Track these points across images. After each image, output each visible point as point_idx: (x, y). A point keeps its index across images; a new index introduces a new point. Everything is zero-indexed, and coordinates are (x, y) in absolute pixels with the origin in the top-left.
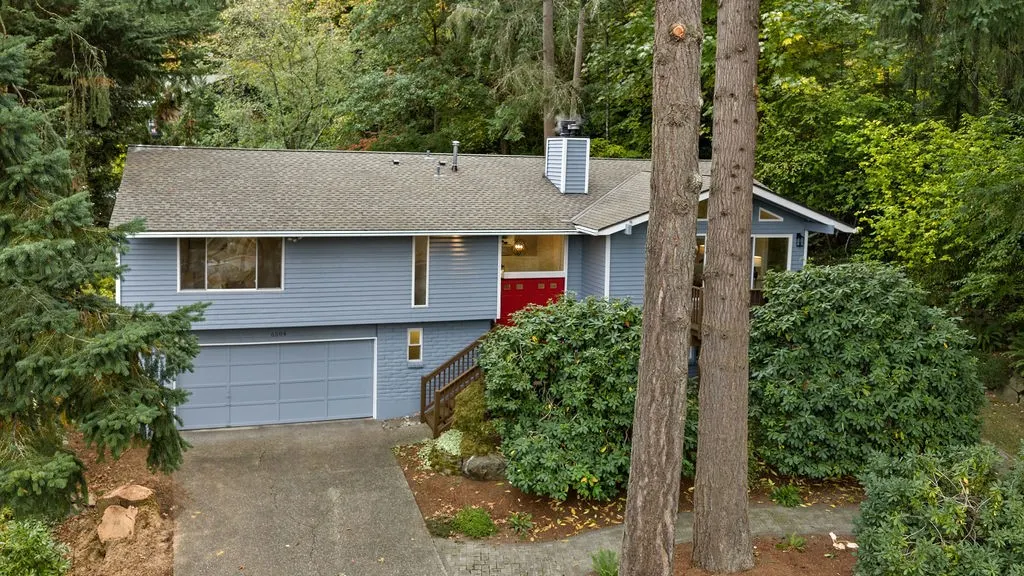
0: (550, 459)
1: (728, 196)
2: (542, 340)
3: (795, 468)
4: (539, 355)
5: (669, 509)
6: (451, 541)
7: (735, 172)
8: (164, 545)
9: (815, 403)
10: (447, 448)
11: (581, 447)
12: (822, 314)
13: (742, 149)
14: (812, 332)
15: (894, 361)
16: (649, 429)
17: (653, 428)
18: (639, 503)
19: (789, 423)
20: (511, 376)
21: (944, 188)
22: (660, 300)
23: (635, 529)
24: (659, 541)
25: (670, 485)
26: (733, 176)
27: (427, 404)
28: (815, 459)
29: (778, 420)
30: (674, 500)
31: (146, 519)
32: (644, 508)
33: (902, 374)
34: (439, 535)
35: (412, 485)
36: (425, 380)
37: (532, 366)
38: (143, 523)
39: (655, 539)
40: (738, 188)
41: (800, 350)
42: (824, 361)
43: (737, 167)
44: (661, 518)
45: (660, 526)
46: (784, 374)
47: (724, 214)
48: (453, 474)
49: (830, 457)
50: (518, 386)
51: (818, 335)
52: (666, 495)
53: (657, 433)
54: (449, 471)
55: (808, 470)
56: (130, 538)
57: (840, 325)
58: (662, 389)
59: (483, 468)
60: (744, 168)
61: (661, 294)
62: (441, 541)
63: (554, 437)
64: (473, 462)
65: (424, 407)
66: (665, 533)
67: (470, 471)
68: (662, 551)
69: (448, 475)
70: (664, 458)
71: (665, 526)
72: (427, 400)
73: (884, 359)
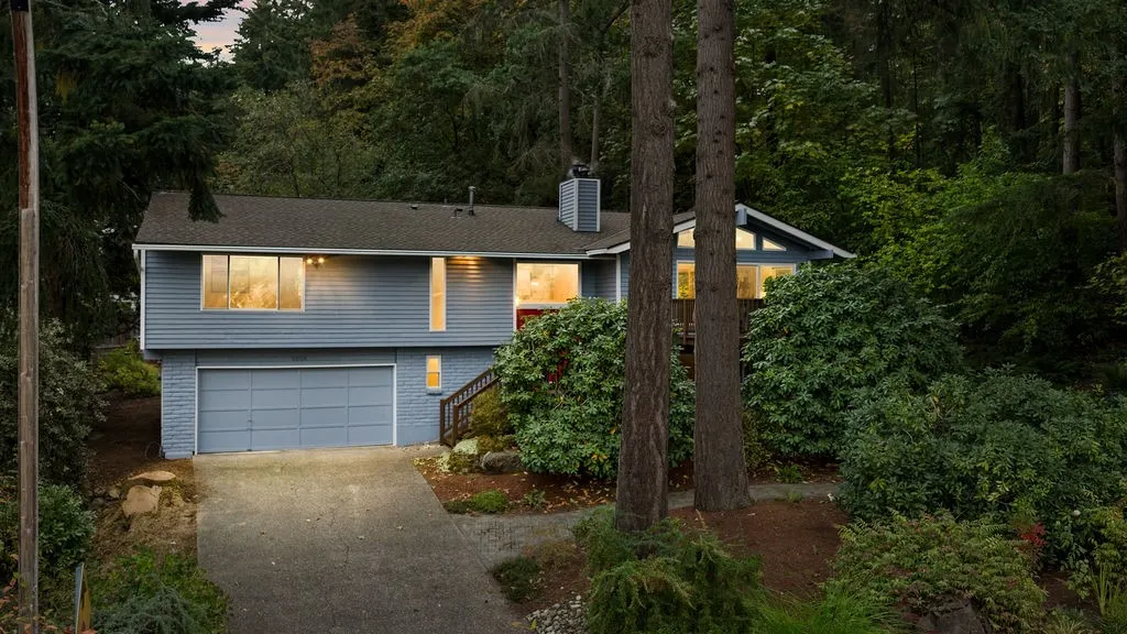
0: (562, 438)
1: (712, 160)
2: (553, 334)
3: (795, 447)
4: (550, 347)
5: (660, 411)
6: (467, 516)
7: (717, 137)
8: (188, 520)
9: (812, 384)
10: (464, 450)
11: (591, 428)
12: (815, 303)
13: (722, 117)
14: (807, 321)
15: (884, 342)
16: (639, 335)
17: (642, 334)
18: (633, 408)
19: (788, 404)
20: (524, 369)
21: (940, 225)
22: (644, 214)
23: (630, 433)
24: (652, 443)
25: (660, 389)
26: (716, 141)
27: (446, 427)
28: (813, 437)
29: (779, 405)
30: (664, 402)
31: (170, 498)
32: (637, 411)
33: (891, 351)
34: (456, 512)
35: (430, 482)
36: (443, 403)
37: (544, 358)
38: (166, 501)
39: (648, 441)
40: (721, 152)
41: (797, 337)
42: (820, 348)
43: (719, 133)
44: (653, 419)
45: (652, 427)
46: (782, 361)
47: (709, 177)
48: (471, 472)
49: (828, 435)
50: (530, 377)
51: (812, 323)
52: (656, 397)
53: (646, 338)
54: (466, 470)
55: (808, 448)
56: (155, 512)
57: (832, 311)
58: (649, 297)
59: (499, 461)
60: (725, 134)
61: (645, 210)
62: (457, 516)
63: (566, 421)
64: (489, 456)
65: (443, 431)
66: (657, 433)
67: (486, 465)
68: (656, 452)
69: (465, 473)
70: (653, 362)
71: (656, 427)
72: (446, 423)
73: (874, 339)
